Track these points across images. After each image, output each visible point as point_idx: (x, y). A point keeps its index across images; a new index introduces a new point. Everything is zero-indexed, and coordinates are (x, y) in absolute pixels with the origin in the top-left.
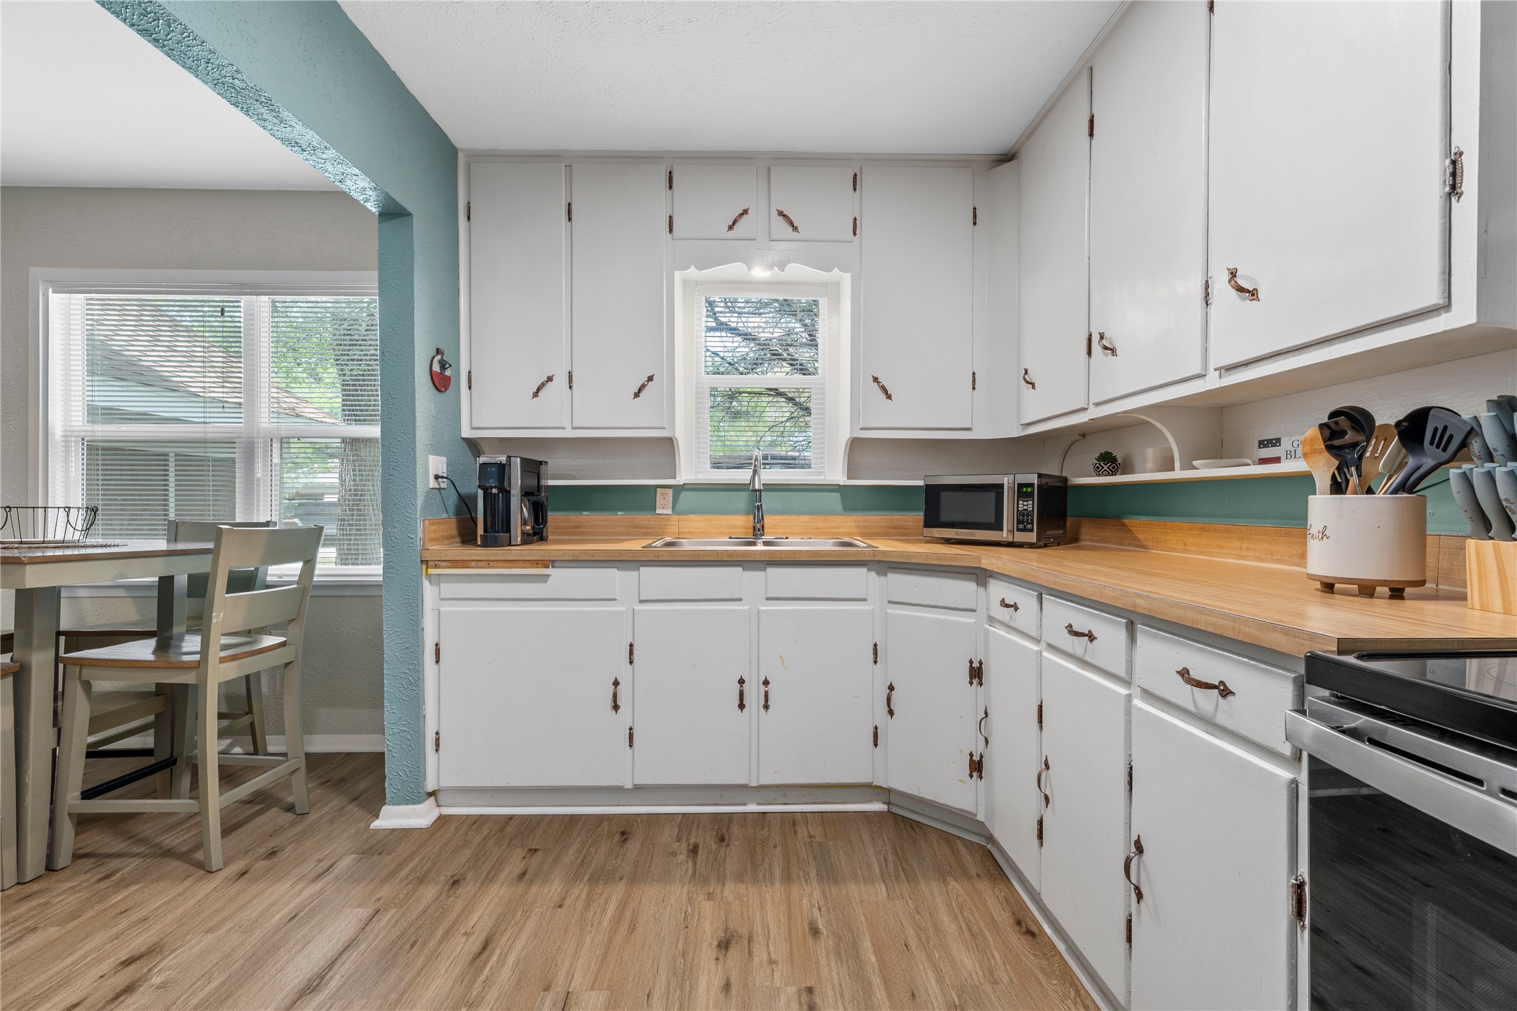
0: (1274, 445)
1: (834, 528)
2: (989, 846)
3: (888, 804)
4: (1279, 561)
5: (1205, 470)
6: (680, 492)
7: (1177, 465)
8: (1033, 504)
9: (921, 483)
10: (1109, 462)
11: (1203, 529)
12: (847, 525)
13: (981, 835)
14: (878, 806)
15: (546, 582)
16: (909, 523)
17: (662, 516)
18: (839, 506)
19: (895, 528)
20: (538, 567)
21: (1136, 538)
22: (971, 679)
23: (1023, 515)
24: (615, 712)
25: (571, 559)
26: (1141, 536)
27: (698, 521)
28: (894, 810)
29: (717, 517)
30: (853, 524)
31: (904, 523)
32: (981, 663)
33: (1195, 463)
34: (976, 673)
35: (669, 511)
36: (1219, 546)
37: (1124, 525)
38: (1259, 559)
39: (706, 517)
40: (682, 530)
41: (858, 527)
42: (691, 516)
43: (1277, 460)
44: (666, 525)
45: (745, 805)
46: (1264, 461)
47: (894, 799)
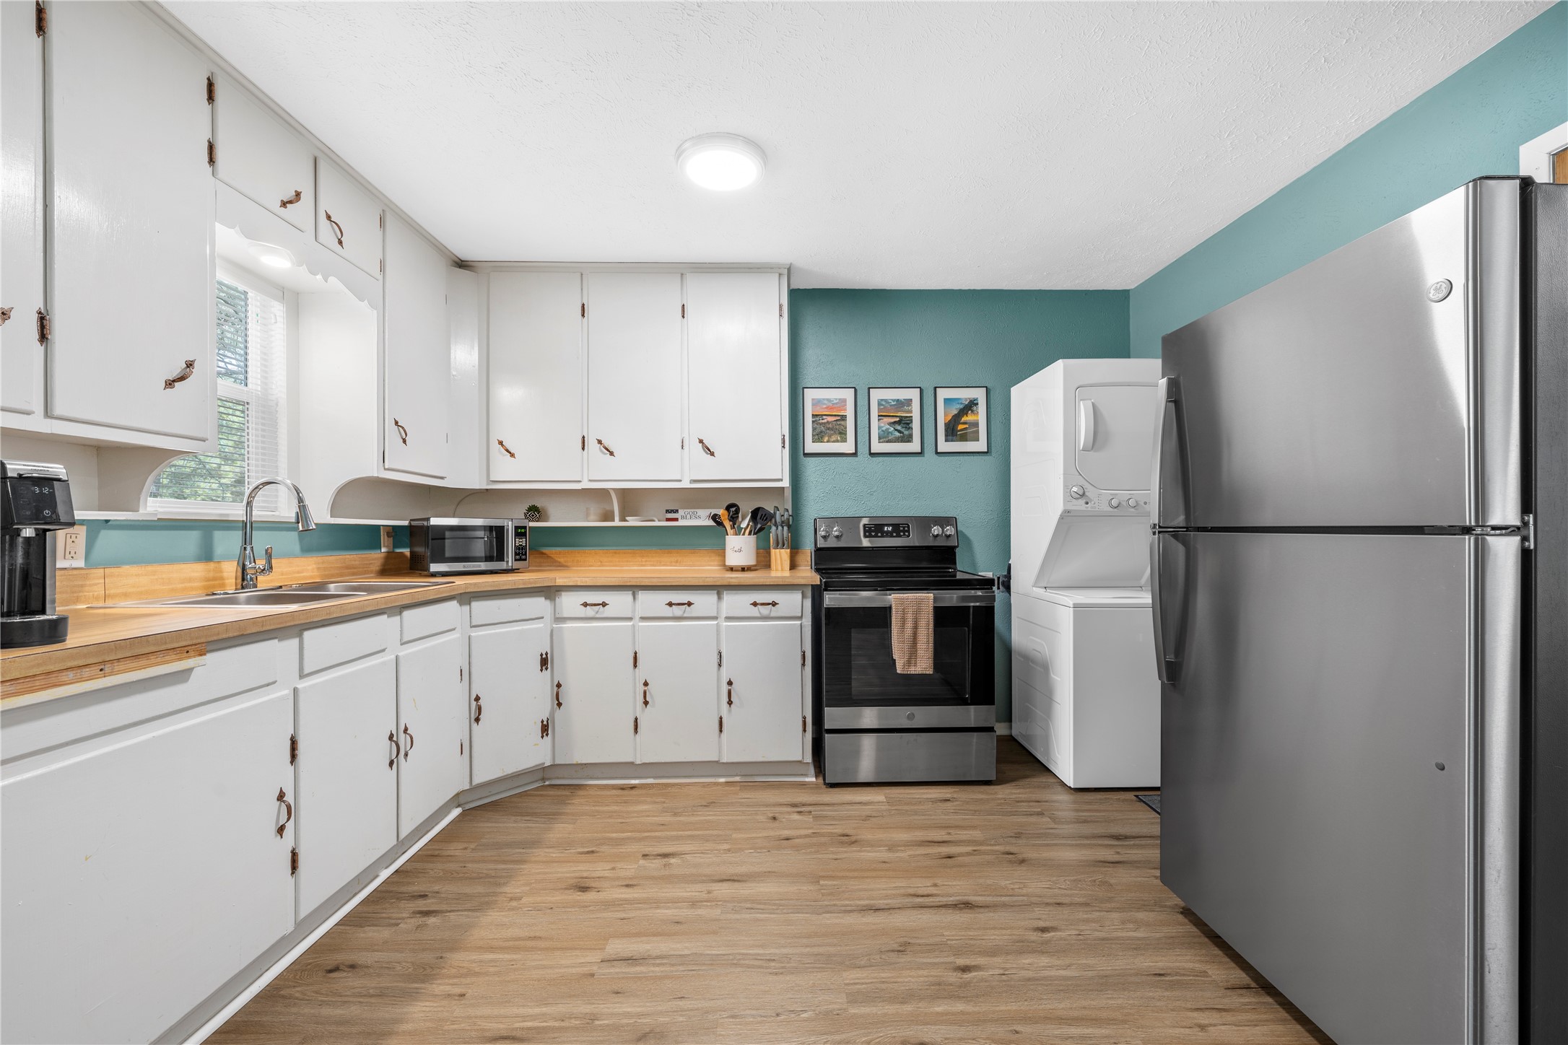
0: (674, 513)
1: (298, 572)
2: (547, 783)
3: (459, 806)
4: (664, 565)
5: (632, 522)
6: (99, 532)
7: (617, 518)
8: (526, 541)
9: (406, 523)
10: (534, 512)
11: (615, 553)
12: (310, 568)
13: (537, 781)
14: (456, 812)
15: (186, 680)
16: (357, 563)
17: (70, 572)
18: (296, 547)
19: (347, 568)
20: (190, 657)
21: (556, 561)
22: (542, 667)
23: (519, 549)
24: (279, 837)
25: (235, 634)
26: (562, 560)
27: (137, 575)
28: (468, 807)
29: (166, 568)
30: (314, 566)
31: (353, 563)
32: (547, 654)
33: (627, 518)
34: (544, 662)
35: (80, 563)
36: (627, 561)
37: (543, 553)
38: (653, 565)
39: (150, 568)
40: (112, 591)
41: (318, 568)
42: (126, 569)
43: (676, 520)
44: (82, 586)
45: (377, 876)
46: (668, 520)
47: (462, 800)
